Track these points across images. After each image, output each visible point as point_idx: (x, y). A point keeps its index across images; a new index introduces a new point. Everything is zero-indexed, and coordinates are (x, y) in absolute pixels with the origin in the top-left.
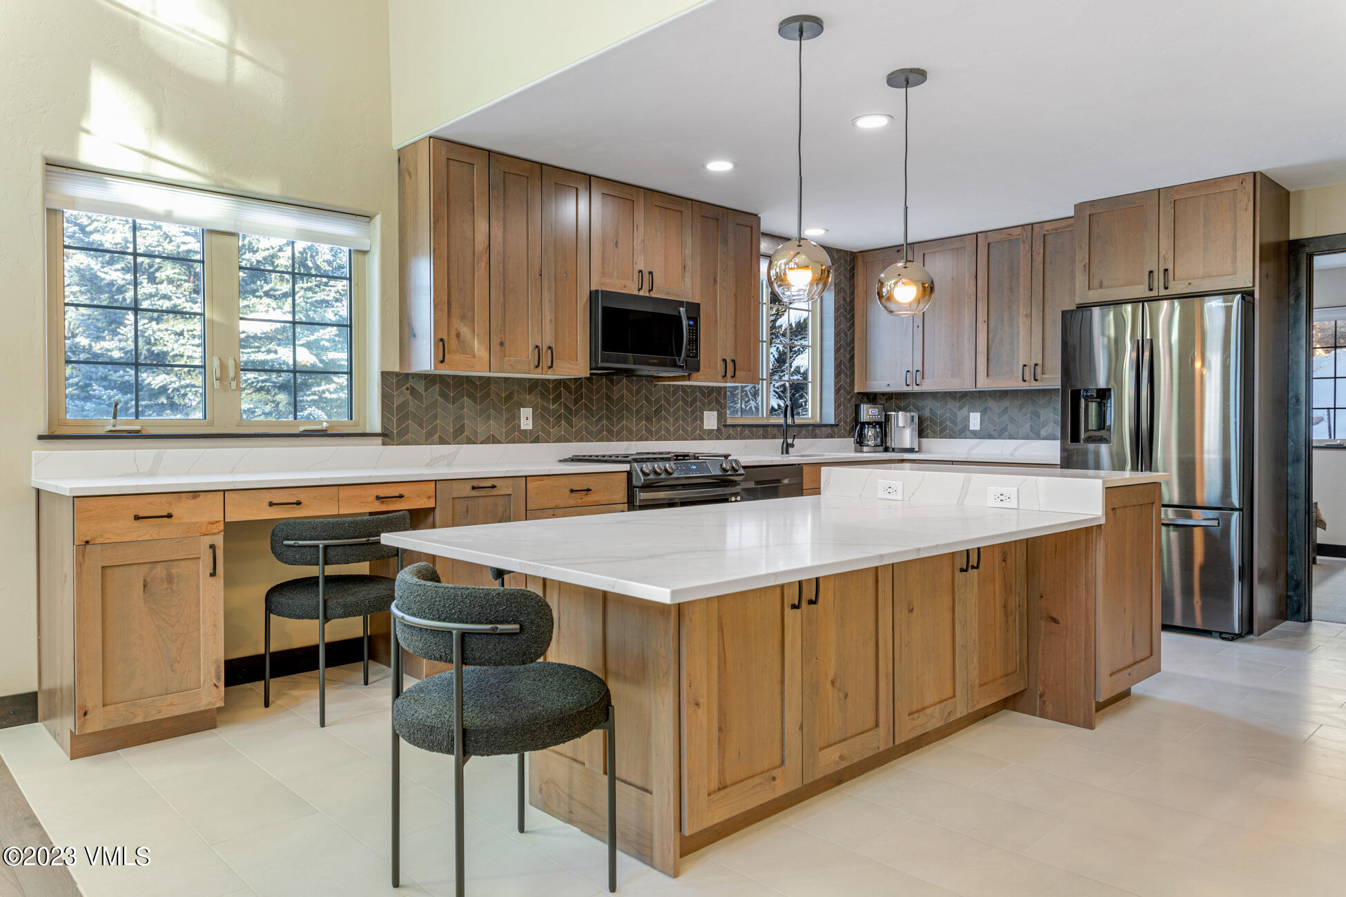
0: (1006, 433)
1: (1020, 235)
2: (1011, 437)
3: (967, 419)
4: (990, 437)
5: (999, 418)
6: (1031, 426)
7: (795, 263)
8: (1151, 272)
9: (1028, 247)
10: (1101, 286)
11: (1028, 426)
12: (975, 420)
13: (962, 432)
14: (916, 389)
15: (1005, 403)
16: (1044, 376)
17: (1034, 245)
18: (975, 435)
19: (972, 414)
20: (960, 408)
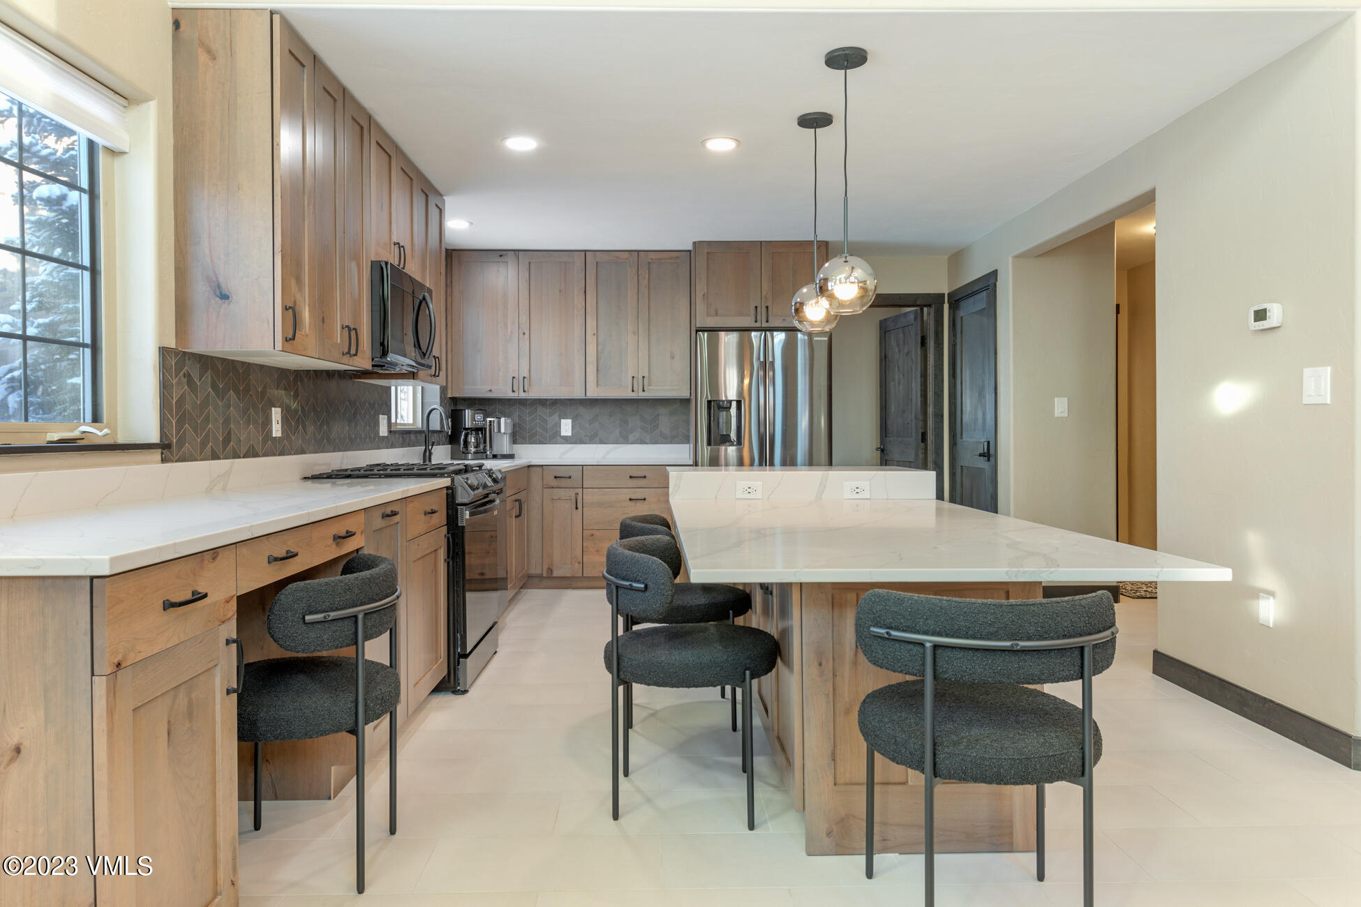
0: (598, 438)
1: (627, 259)
2: (602, 442)
3: (558, 425)
4: (582, 442)
5: (590, 426)
6: (620, 432)
7: (856, 278)
8: (756, 307)
9: (635, 271)
10: (717, 314)
11: (618, 431)
12: (566, 427)
13: (553, 437)
14: (523, 395)
15: (596, 410)
16: (650, 387)
17: (640, 269)
18: (566, 440)
19: (563, 421)
20: (551, 415)
